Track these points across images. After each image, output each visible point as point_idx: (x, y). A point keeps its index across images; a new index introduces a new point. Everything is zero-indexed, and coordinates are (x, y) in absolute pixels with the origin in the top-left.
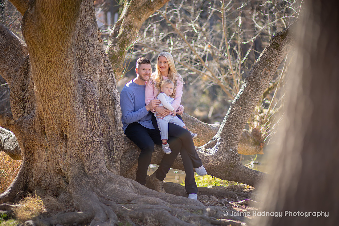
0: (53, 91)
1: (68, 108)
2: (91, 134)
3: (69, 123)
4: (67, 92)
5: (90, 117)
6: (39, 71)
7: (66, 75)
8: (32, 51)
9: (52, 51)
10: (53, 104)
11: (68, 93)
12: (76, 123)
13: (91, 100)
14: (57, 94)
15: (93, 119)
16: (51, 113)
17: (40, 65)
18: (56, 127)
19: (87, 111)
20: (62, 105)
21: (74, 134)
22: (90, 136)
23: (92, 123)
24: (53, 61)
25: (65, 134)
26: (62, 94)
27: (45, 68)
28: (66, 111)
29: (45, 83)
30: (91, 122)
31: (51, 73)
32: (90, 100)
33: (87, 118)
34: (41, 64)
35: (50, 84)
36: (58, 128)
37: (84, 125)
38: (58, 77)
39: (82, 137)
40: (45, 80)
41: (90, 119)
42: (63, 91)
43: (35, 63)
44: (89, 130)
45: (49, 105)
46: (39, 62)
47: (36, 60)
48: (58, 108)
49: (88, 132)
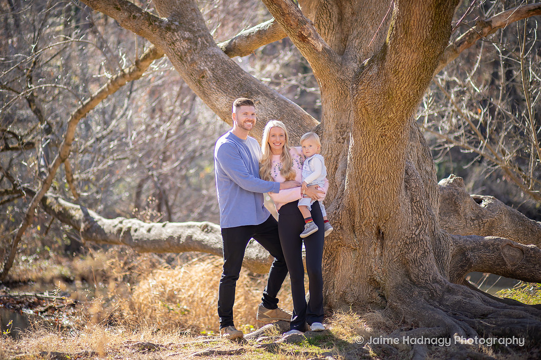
0: (379, 174)
1: (393, 197)
2: (418, 231)
3: (391, 216)
4: (395, 175)
5: (415, 208)
6: (365, 148)
7: (398, 153)
8: (362, 123)
9: (391, 122)
10: (376, 191)
11: (397, 176)
12: (400, 217)
13: (416, 186)
14: (383, 178)
15: (419, 212)
16: (371, 203)
17: (369, 140)
18: (373, 221)
19: (412, 200)
20: (386, 193)
21: (396, 231)
22: (417, 233)
23: (418, 217)
24: (388, 135)
25: (383, 231)
26: (389, 178)
27: (374, 145)
28: (389, 200)
29: (371, 163)
30: (417, 215)
31: (381, 151)
32: (414, 186)
33: (412, 209)
34: (371, 139)
35: (377, 165)
36: (374, 223)
37: (409, 219)
38: (390, 155)
39: (406, 235)
40: (372, 159)
41: (415, 210)
42: (392, 174)
43: (361, 138)
44: (415, 226)
45: (370, 193)
46: (368, 137)
47: (365, 133)
48: (381, 196)
49: (414, 228)
